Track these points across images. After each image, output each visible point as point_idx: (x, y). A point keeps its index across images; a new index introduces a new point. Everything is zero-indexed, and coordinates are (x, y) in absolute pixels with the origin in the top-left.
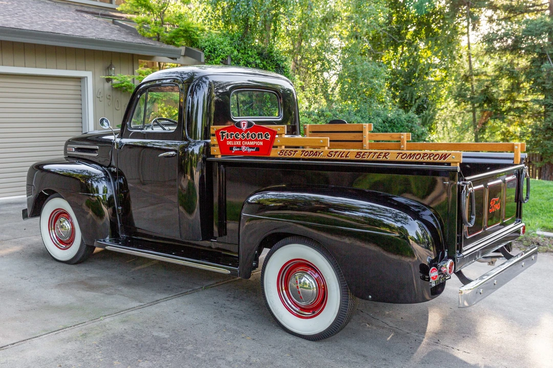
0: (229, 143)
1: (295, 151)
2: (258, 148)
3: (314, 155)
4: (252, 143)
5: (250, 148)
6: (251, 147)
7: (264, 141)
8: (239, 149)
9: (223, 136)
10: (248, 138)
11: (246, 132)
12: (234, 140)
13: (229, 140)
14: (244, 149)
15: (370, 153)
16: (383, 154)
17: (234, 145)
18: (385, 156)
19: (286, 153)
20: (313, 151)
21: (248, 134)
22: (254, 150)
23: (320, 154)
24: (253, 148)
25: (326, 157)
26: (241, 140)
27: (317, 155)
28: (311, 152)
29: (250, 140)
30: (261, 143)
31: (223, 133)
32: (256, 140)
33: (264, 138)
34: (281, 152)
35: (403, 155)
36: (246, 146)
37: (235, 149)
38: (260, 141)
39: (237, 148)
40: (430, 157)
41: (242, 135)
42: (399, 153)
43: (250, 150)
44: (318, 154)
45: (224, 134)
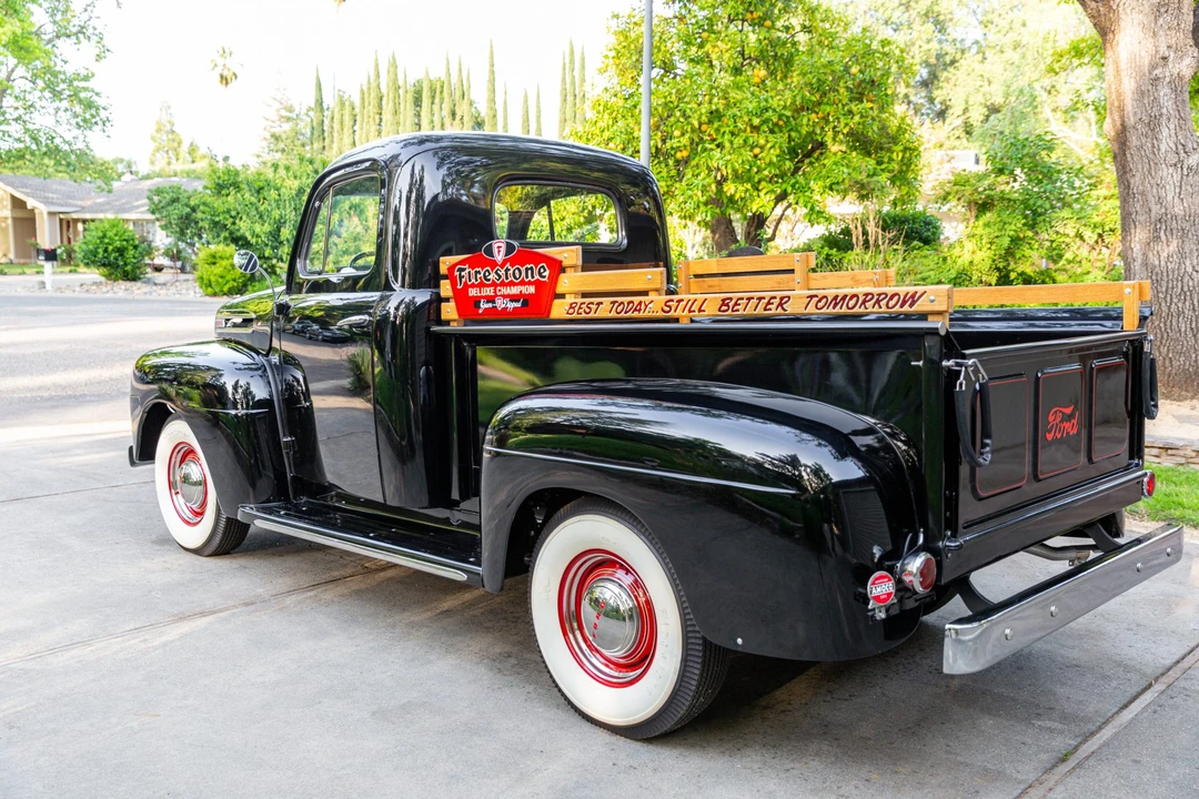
0: (473, 292)
1: (599, 304)
2: (526, 300)
3: (635, 310)
4: (515, 290)
5: (512, 301)
6: (514, 298)
7: (537, 284)
8: (490, 305)
9: (461, 277)
10: (507, 278)
11: (502, 266)
12: (481, 285)
13: (473, 286)
14: (500, 304)
15: (749, 299)
16: (778, 300)
17: (482, 297)
18: (781, 304)
19: (580, 308)
20: (632, 302)
21: (507, 270)
22: (519, 305)
23: (646, 306)
24: (518, 301)
25: (661, 314)
26: (494, 284)
27: (640, 310)
28: (629, 303)
29: (512, 284)
30: (532, 289)
31: (461, 270)
32: (523, 283)
33: (537, 277)
34: (571, 308)
35: (820, 301)
36: (504, 296)
37: (484, 305)
38: (530, 283)
39: (488, 302)
40: (878, 302)
41: (496, 273)
42: (812, 297)
43: (511, 305)
44: (643, 307)
45: (463, 274)
